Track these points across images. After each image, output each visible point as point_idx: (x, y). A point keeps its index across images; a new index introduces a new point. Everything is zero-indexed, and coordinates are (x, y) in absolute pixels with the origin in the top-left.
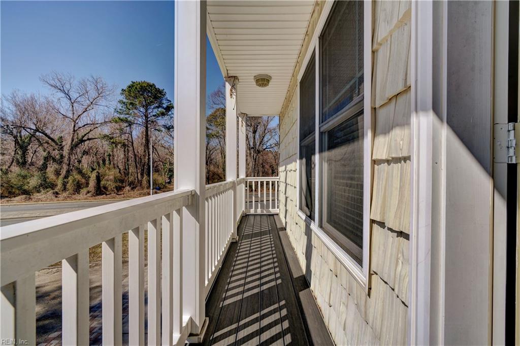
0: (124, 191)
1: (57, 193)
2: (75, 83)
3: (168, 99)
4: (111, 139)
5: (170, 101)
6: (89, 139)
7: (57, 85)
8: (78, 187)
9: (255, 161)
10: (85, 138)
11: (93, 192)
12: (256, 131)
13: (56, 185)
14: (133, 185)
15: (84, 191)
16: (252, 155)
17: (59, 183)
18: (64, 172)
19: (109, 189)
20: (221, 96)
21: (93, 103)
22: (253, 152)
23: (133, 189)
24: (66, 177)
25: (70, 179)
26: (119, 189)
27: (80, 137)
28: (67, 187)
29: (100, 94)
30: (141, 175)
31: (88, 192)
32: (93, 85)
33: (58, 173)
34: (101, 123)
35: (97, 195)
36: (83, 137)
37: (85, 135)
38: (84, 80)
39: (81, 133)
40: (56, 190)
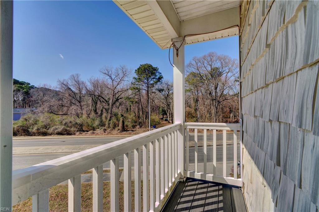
0: (136, 128)
1: (105, 130)
2: (113, 70)
3: (160, 72)
4: (130, 99)
5: (161, 73)
6: (121, 98)
7: (106, 73)
8: (115, 126)
9: (217, 109)
10: (119, 98)
11: (121, 130)
12: (217, 88)
13: (106, 125)
14: (141, 125)
15: (117, 129)
16: (215, 104)
17: (107, 123)
18: (109, 118)
19: (129, 127)
20: (191, 66)
21: (122, 80)
22: (215, 103)
23: (141, 127)
24: (110, 120)
25: (111, 121)
26: (134, 127)
27: (117, 98)
28: (110, 126)
29: (124, 75)
30: (145, 119)
31: (119, 130)
32: (121, 71)
33: (106, 118)
34: (125, 90)
35: (123, 131)
36: (118, 97)
37: (119, 96)
38: (117, 69)
39: (117, 96)
40: (105, 128)
